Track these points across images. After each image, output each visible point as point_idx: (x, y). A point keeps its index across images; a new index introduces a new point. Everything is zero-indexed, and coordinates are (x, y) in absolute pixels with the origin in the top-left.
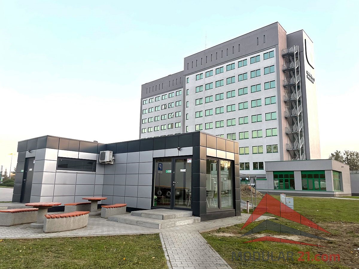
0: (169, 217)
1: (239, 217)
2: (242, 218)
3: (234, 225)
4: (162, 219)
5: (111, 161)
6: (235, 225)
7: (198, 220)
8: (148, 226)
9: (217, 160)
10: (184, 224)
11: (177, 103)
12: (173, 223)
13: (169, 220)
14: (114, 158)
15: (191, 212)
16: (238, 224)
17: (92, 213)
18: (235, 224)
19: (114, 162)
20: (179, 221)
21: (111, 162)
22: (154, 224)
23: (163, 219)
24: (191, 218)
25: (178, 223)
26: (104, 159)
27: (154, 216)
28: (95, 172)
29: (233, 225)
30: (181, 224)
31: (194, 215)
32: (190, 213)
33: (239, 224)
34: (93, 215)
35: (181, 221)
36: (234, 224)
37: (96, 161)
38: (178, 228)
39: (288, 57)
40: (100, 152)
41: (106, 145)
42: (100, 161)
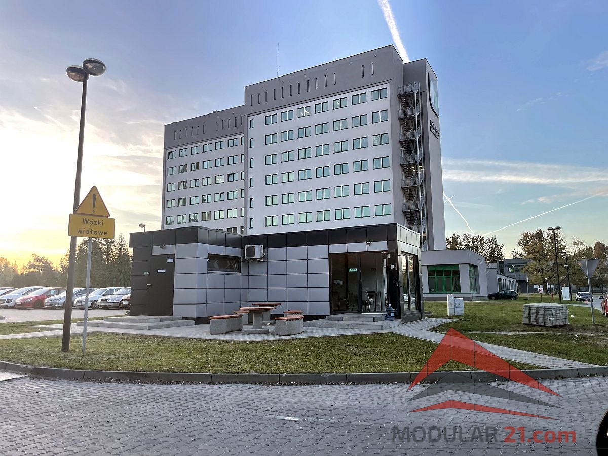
28: (241, 272)
39: (406, 99)
40: (246, 246)
41: (249, 237)
42: (246, 258)
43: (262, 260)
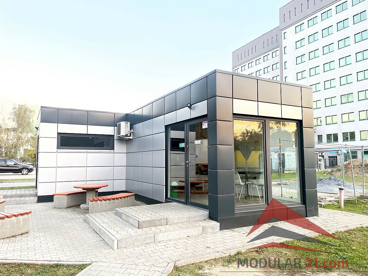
0: (152, 224)
4: (138, 226)
7: (212, 228)
9: (262, 121)
11: (274, 66)
14: (132, 131)
15: (206, 213)
17: (86, 206)
19: (133, 136)
20: (165, 232)
21: (130, 136)
22: (111, 238)
26: (120, 134)
27: (131, 221)
28: (114, 150)
31: (212, 217)
34: (86, 208)
37: (114, 135)
40: (118, 124)
41: (127, 115)
42: (117, 136)
43: (131, 138)
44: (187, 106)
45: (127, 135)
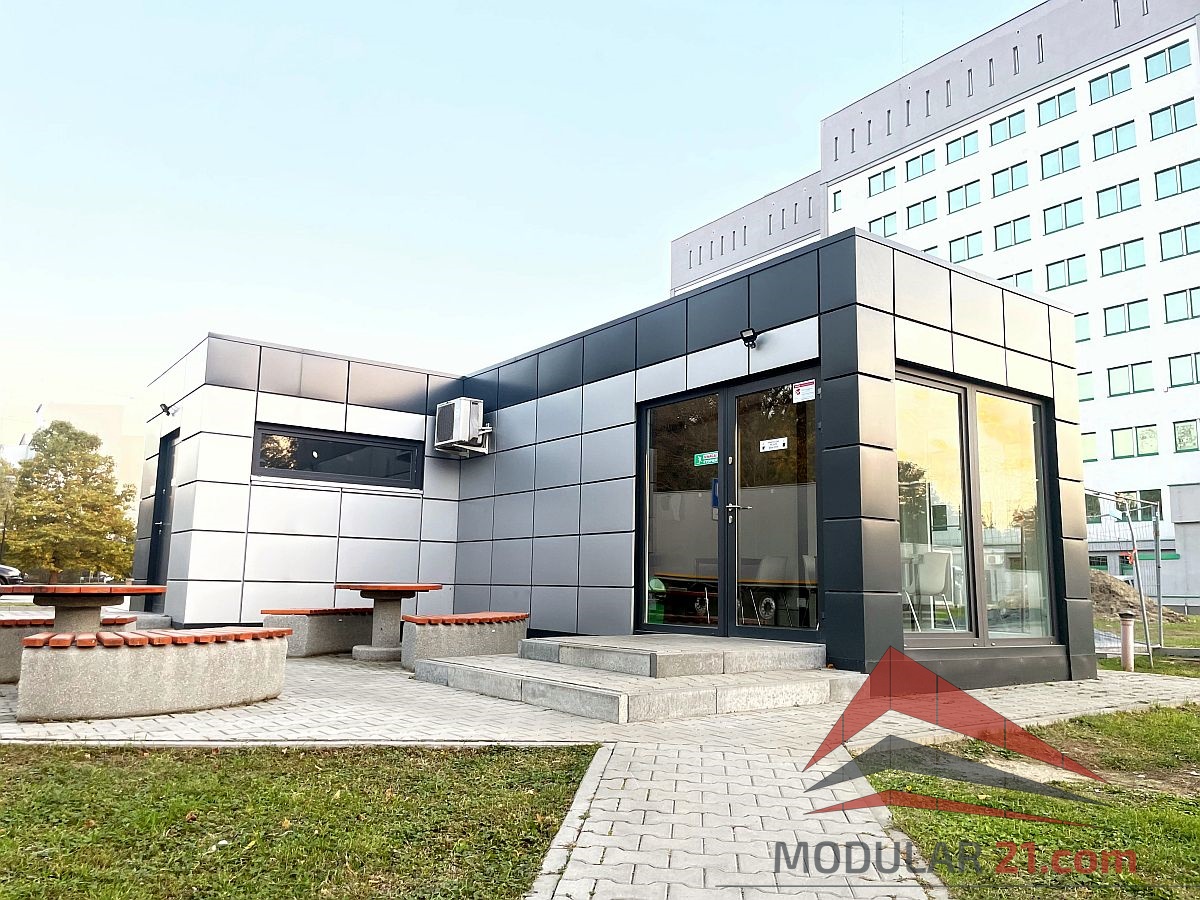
0: (688, 667)
1: (1088, 685)
2: (1109, 688)
3: (1071, 721)
4: (647, 669)
5: (480, 441)
6: (1080, 722)
7: (853, 687)
8: (567, 707)
9: (960, 391)
10: (771, 706)
12: (705, 696)
13: (685, 679)
14: (488, 429)
15: (819, 649)
16: (1092, 713)
17: (376, 649)
18: (1078, 714)
19: (491, 445)
20: (740, 685)
21: (480, 445)
22: (597, 695)
23: (653, 674)
24: (813, 674)
25: (732, 699)
26: (450, 436)
27: (612, 661)
28: (421, 489)
29: (1062, 718)
30: (754, 702)
31: (834, 661)
32: (809, 654)
33: (1099, 717)
34: (378, 656)
35: (754, 685)
36: (1072, 716)
37: (424, 442)
38: (727, 724)
40: (438, 406)
41: (464, 379)
42: (436, 444)
43: (485, 450)
44: (742, 337)
45: (473, 442)
